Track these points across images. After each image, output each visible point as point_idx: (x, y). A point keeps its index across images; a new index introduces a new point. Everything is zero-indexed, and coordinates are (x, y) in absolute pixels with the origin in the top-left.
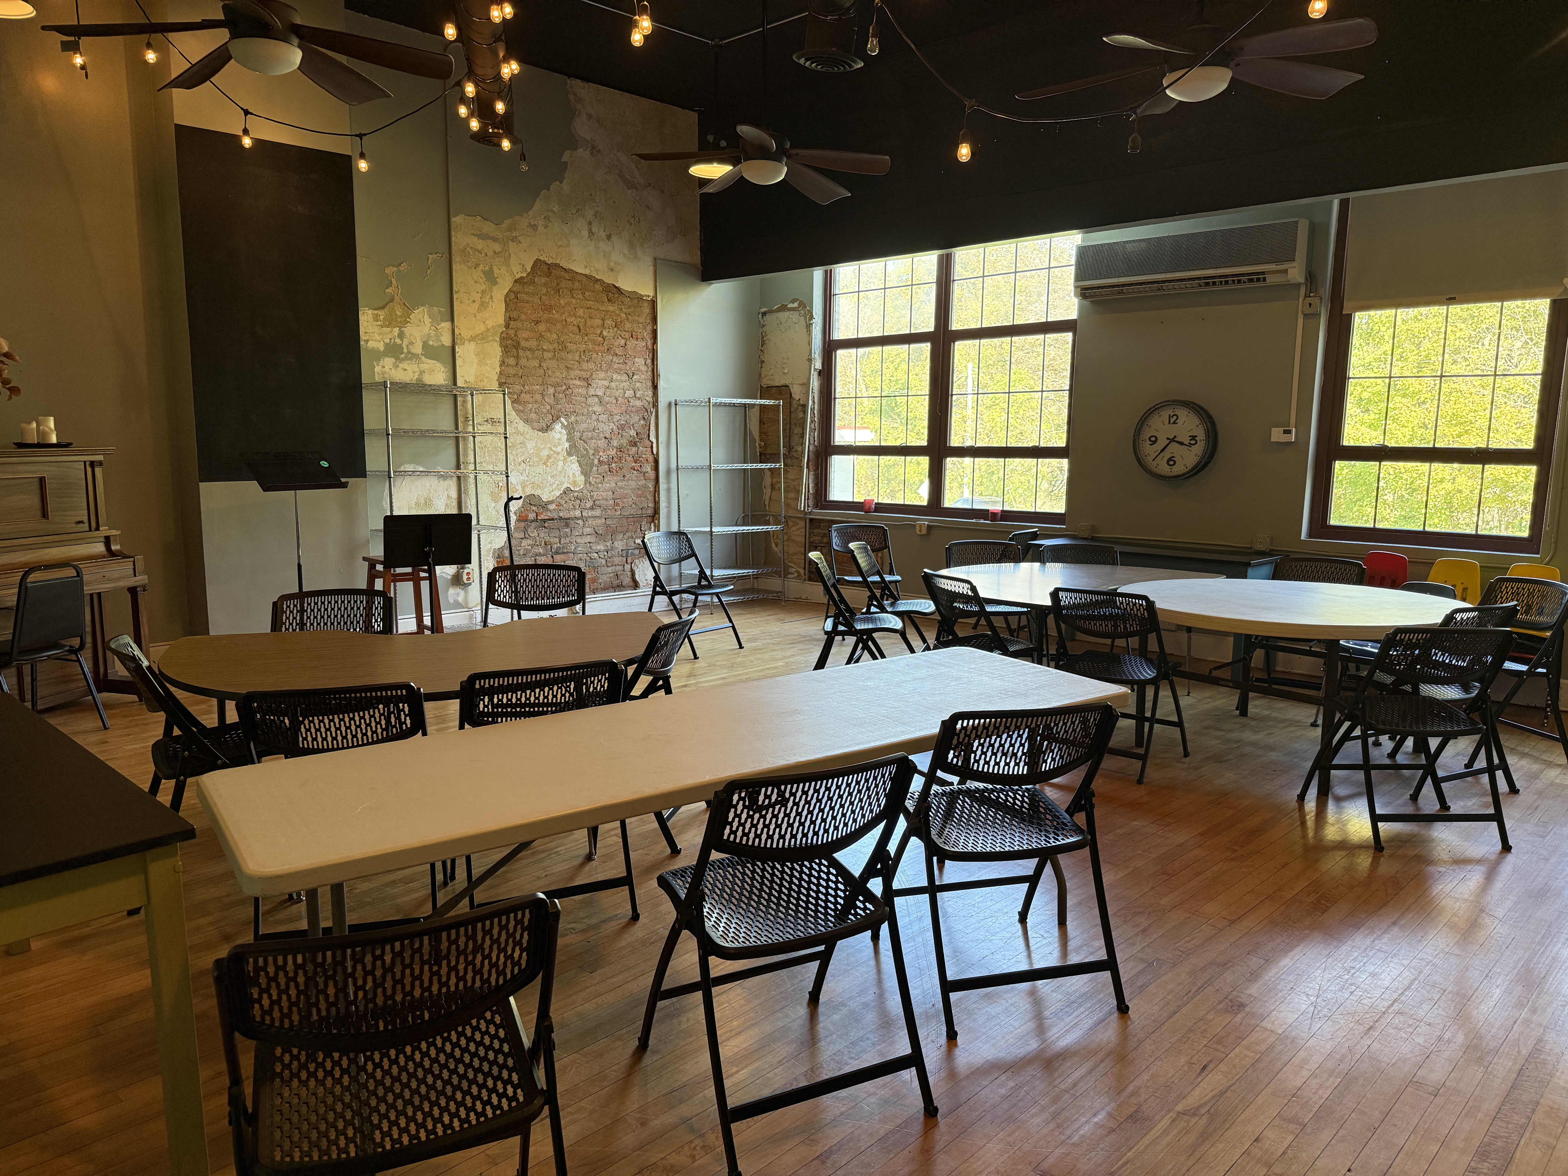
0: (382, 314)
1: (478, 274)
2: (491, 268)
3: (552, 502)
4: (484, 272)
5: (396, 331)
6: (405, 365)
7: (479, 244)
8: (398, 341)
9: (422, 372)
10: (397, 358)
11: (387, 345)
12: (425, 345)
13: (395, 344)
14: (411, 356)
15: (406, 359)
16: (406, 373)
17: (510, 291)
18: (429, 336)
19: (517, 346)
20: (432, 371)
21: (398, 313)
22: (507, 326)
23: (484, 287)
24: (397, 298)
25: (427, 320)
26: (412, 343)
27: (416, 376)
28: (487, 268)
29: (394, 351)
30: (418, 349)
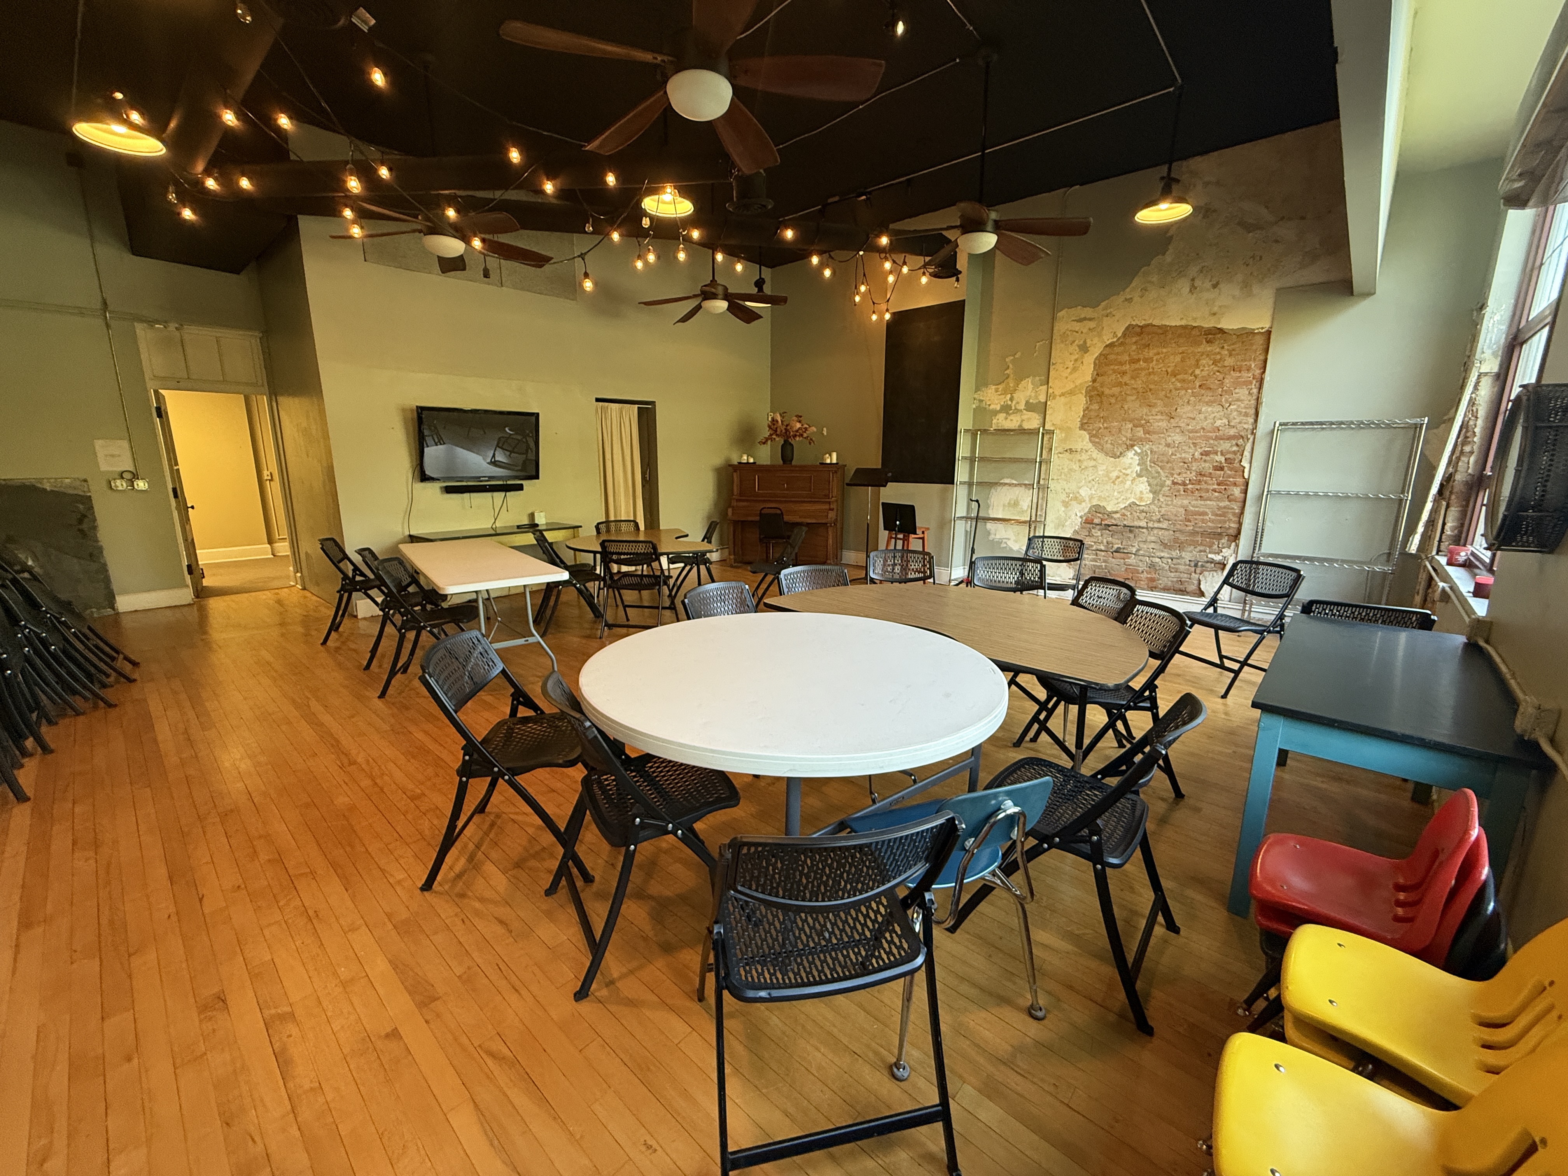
0: (1001, 387)
1: (1074, 348)
2: (1085, 342)
3: (1116, 512)
4: (1079, 346)
5: (1009, 396)
6: (1012, 417)
7: (1077, 326)
8: (1009, 403)
9: (1022, 421)
10: (1007, 413)
11: (1002, 406)
12: (1027, 403)
13: (1007, 405)
14: (1017, 411)
15: (1013, 413)
16: (1012, 423)
17: (1101, 354)
18: (1030, 396)
19: (1101, 395)
20: (1029, 419)
21: (1011, 385)
22: (1094, 381)
23: (1077, 356)
24: (1012, 376)
25: (1030, 386)
26: (1018, 403)
27: (1019, 423)
28: (1082, 342)
29: (1006, 409)
30: (1022, 406)
